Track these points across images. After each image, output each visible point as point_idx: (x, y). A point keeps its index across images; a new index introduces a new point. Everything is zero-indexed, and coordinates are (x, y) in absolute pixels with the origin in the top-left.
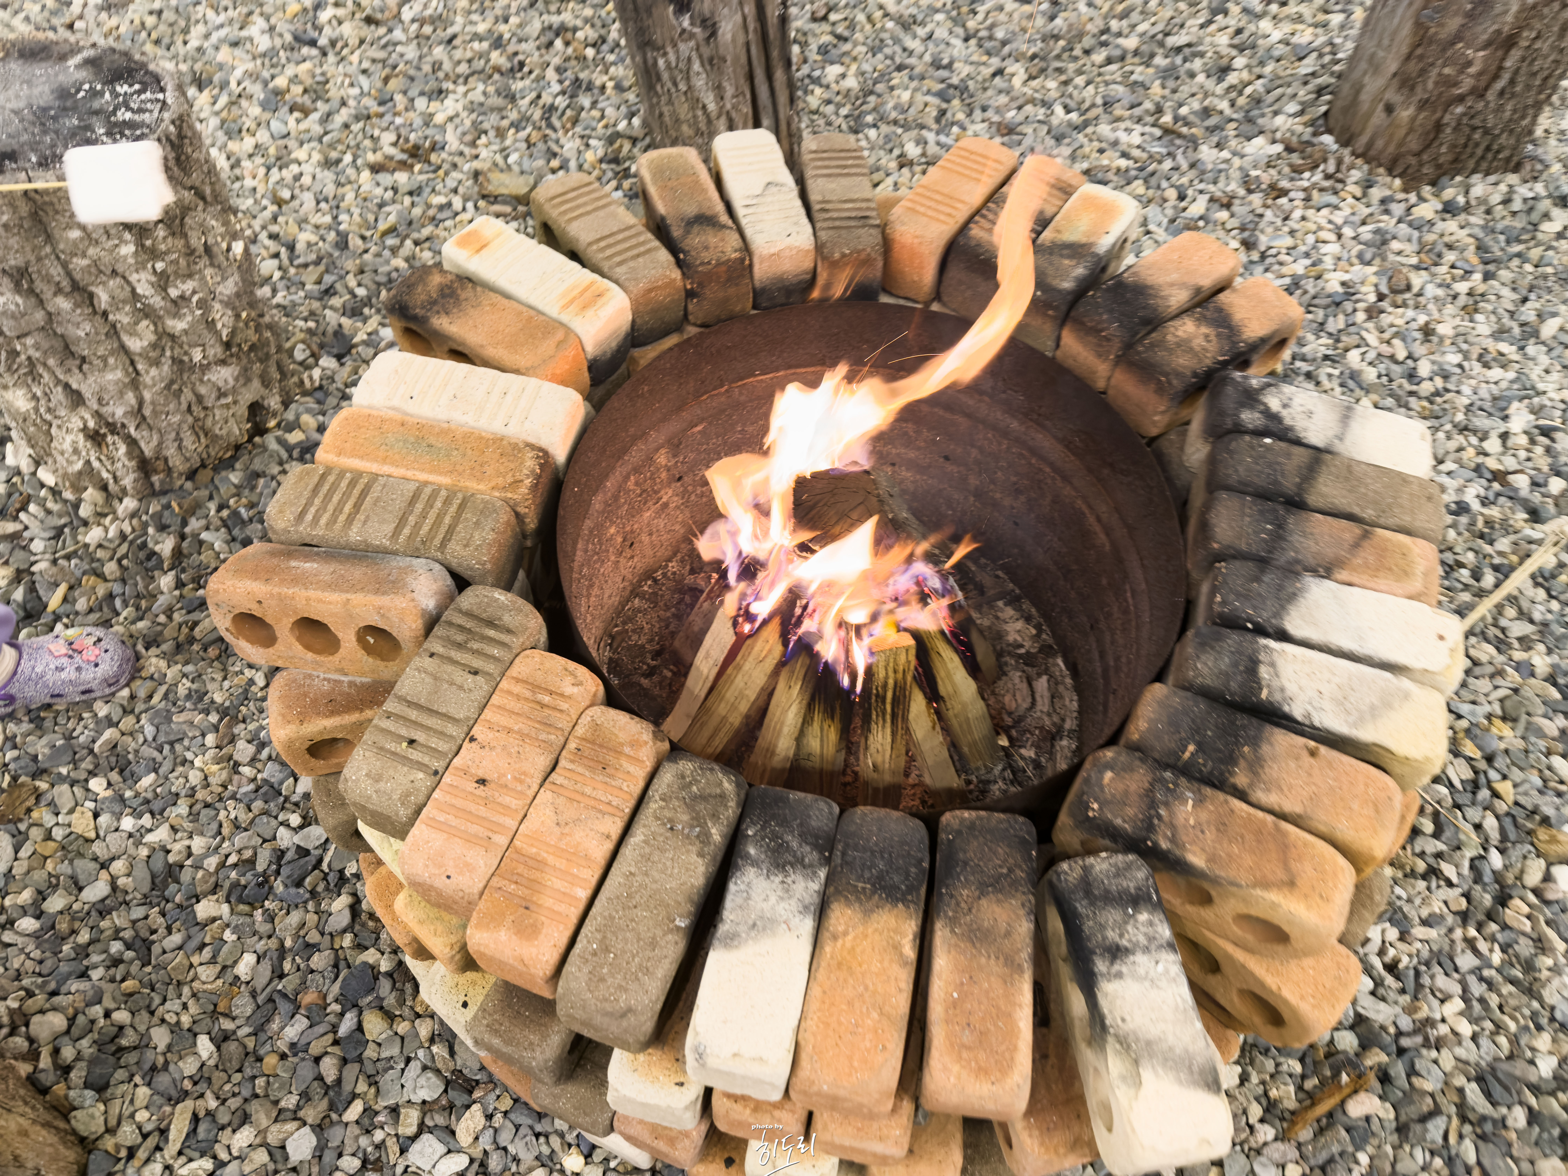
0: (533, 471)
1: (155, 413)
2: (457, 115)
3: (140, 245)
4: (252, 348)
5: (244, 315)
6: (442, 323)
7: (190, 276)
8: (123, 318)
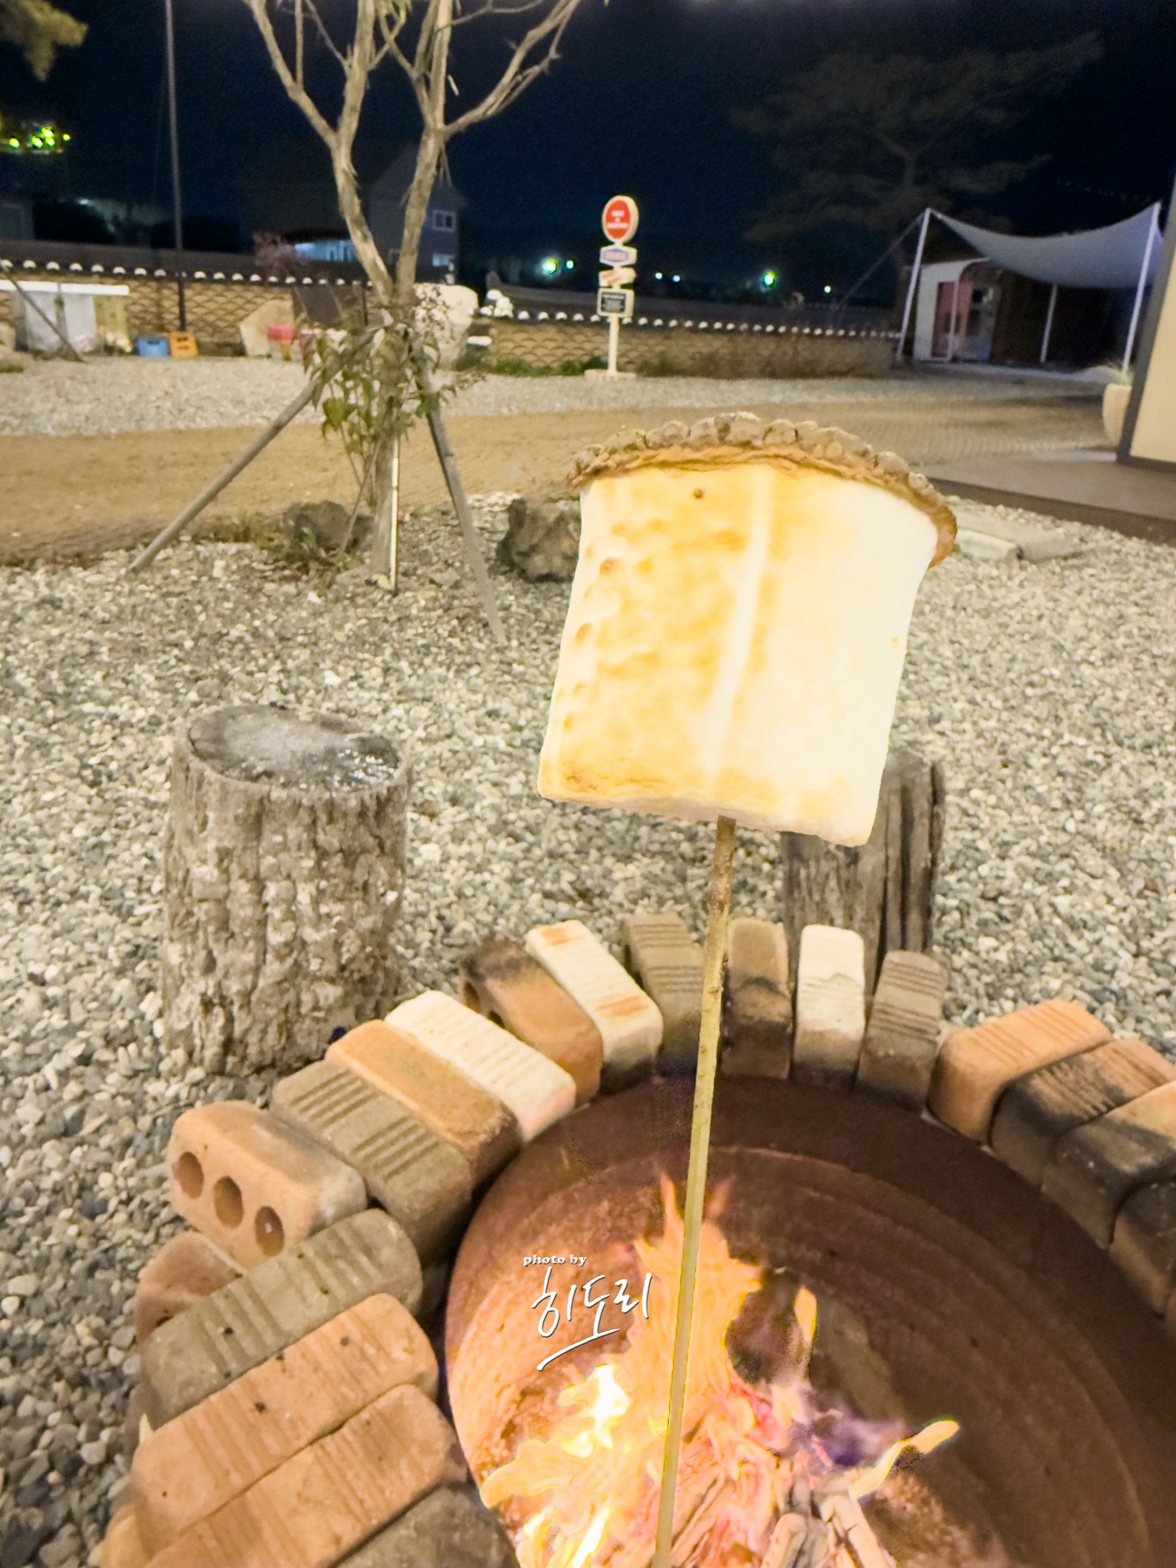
0: (492, 1131)
1: (260, 1001)
2: (632, 878)
3: (318, 863)
4: (362, 980)
5: (369, 949)
6: (494, 986)
7: (341, 900)
8: (276, 913)
